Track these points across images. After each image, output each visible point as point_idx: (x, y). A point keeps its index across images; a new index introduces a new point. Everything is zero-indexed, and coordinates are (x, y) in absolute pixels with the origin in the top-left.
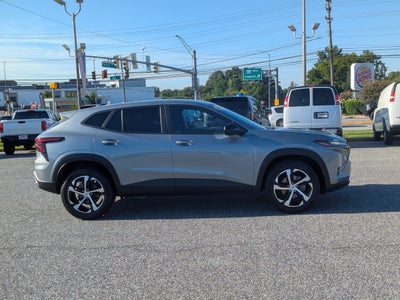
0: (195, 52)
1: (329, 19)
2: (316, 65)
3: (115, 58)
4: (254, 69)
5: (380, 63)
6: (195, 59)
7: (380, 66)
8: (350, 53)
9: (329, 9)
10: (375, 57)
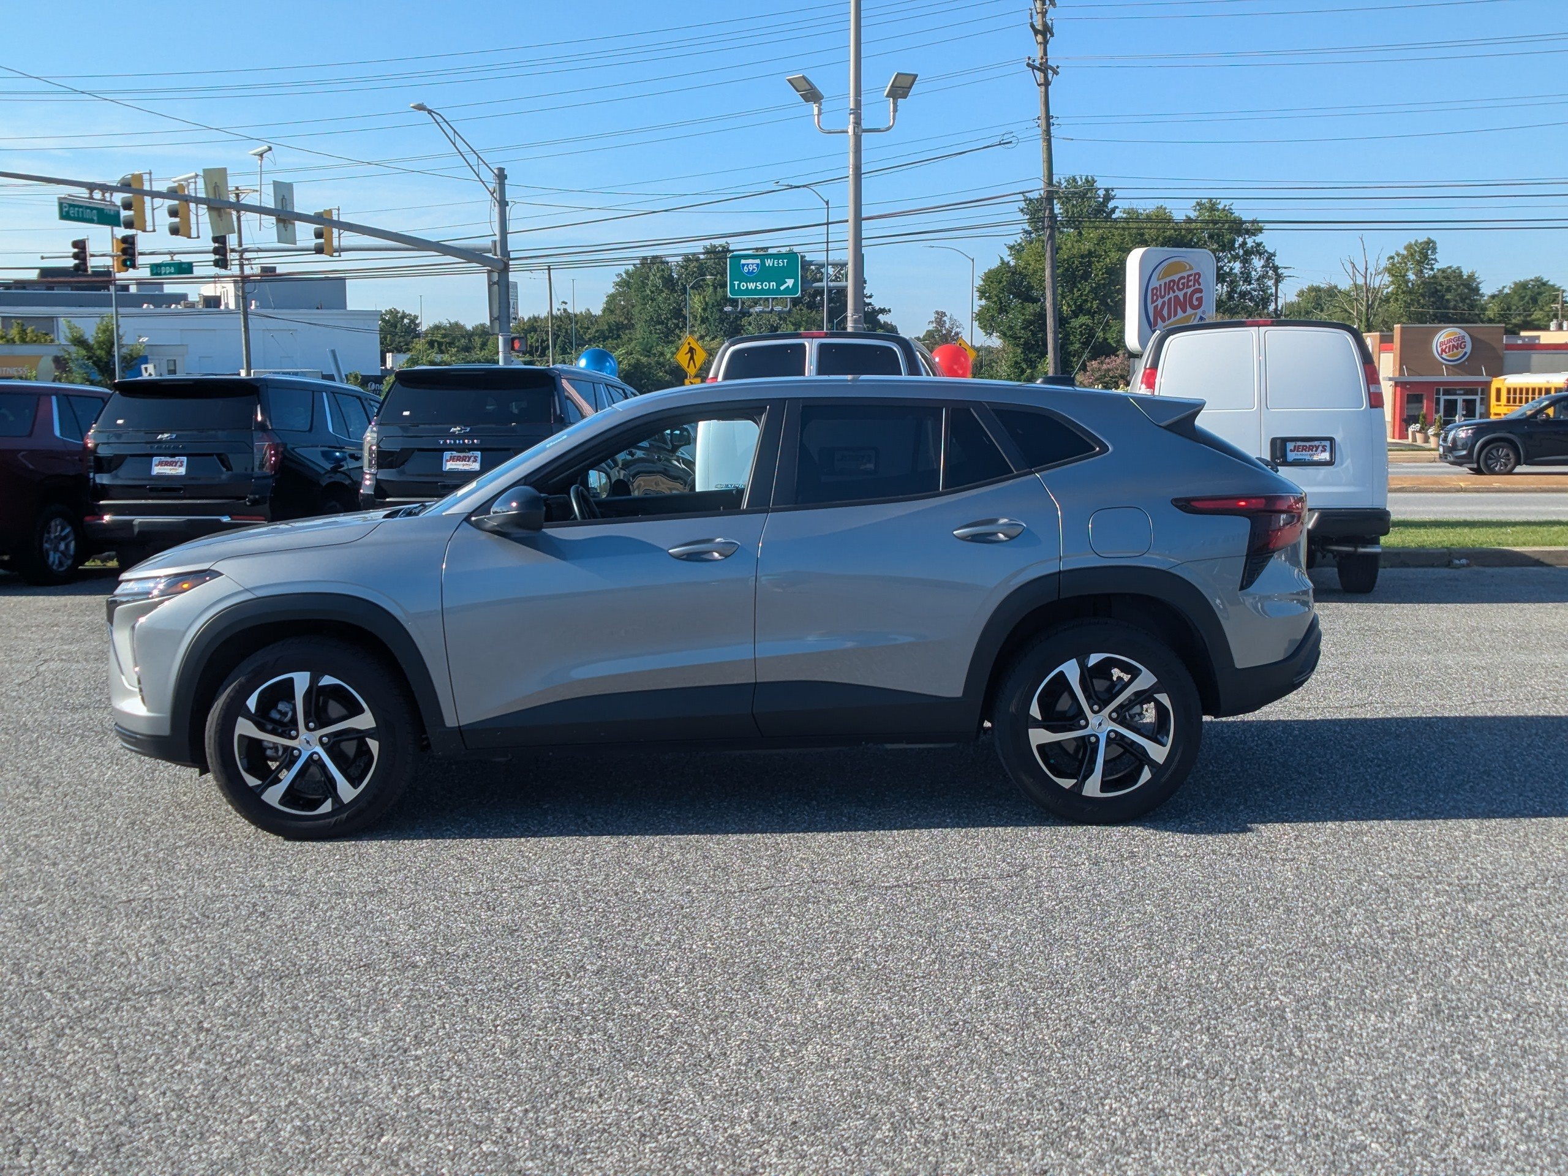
0: (501, 176)
1: (1044, 69)
2: (1016, 250)
3: (125, 186)
4: (761, 254)
5: (1258, 250)
6: (503, 204)
7: (1257, 263)
8: (1146, 207)
9: (1045, 32)
10: (1238, 227)
